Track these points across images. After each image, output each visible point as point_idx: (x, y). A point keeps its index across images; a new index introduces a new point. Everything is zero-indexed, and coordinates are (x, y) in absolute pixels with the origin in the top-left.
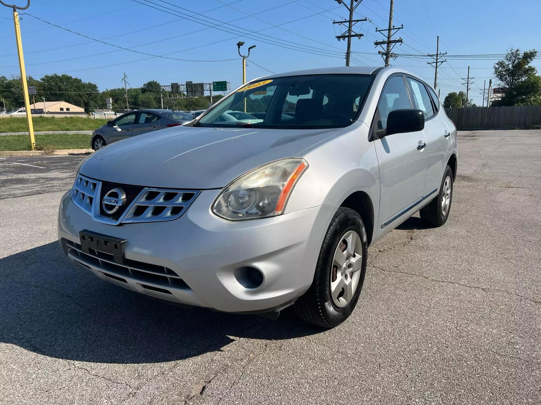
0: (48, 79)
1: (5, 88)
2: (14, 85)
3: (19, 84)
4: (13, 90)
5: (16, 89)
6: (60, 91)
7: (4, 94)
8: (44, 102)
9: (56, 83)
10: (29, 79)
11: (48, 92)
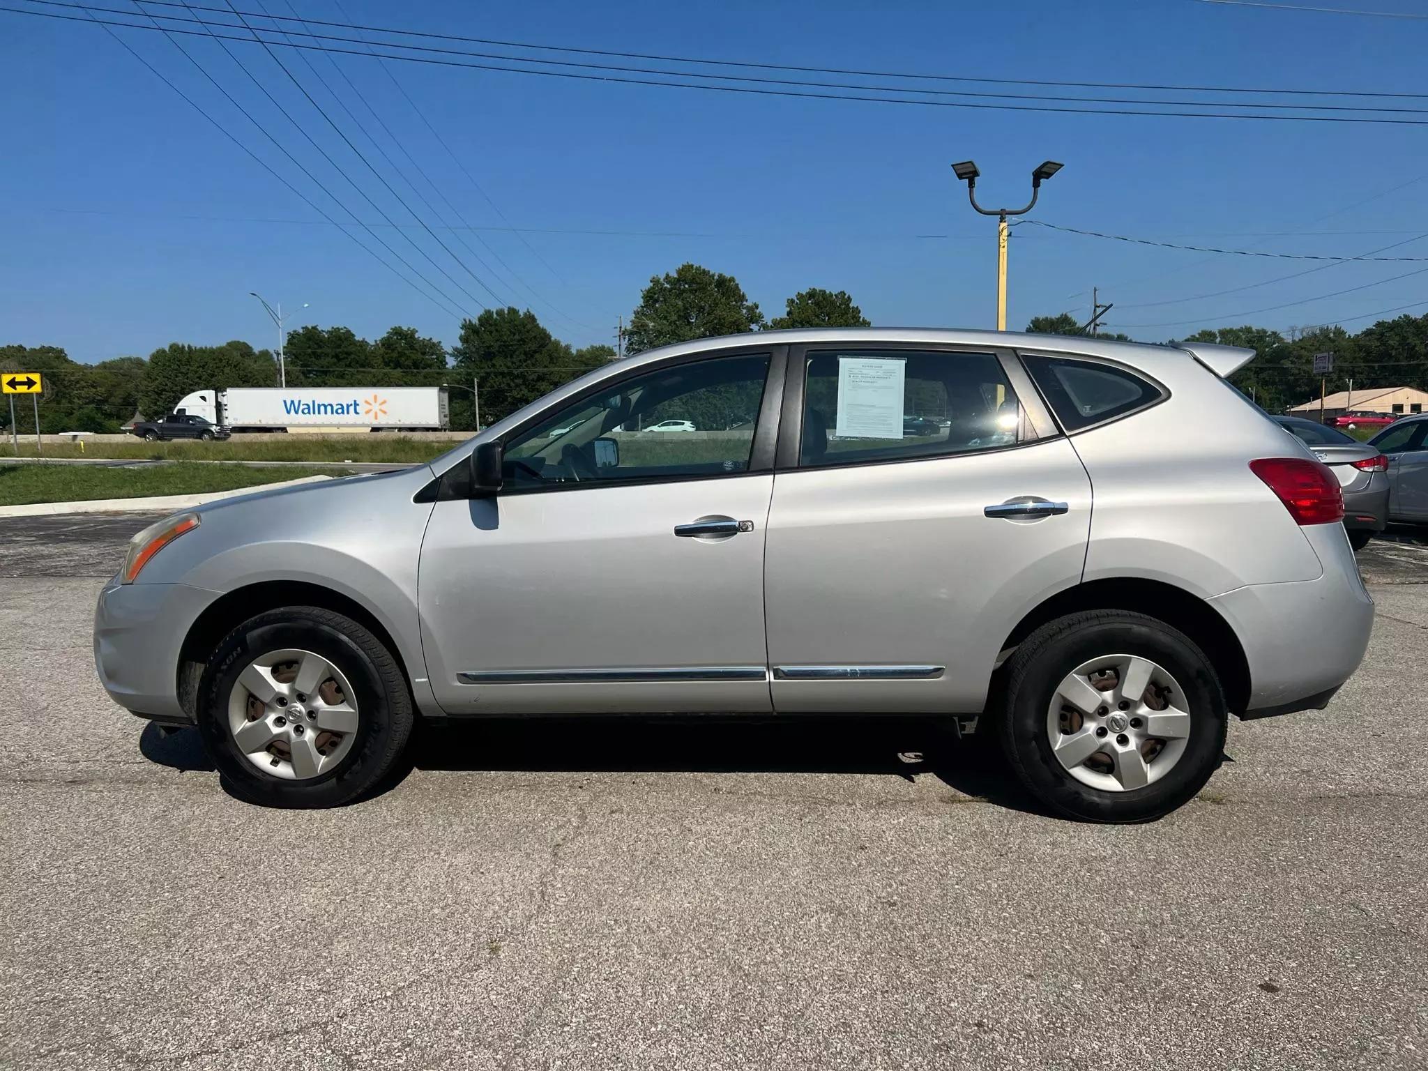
0: (1383, 330)
1: (1268, 361)
2: (1290, 353)
3: (1302, 348)
4: (1287, 364)
5: (1293, 362)
6: (1410, 361)
7: (1261, 376)
8: (1348, 390)
9: (1404, 339)
10: (1334, 333)
11: (1376, 365)
